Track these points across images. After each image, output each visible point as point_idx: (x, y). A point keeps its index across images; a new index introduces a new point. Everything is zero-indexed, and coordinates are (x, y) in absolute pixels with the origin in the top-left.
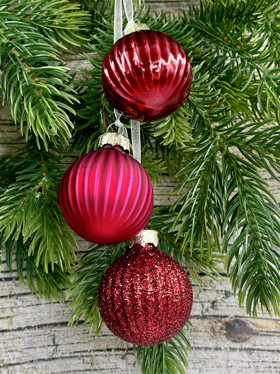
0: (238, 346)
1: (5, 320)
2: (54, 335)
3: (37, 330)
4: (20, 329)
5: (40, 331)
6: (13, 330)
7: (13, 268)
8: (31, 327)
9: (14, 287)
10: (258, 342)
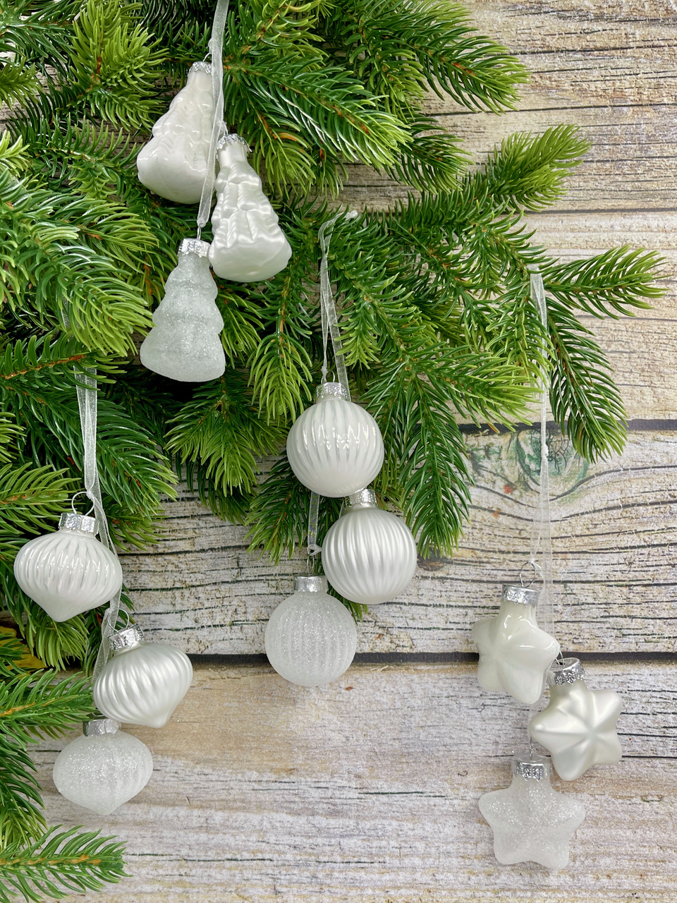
0: (430, 574)
1: (187, 541)
2: (238, 558)
3: (220, 553)
4: (203, 551)
5: (224, 553)
6: (196, 551)
7: (194, 488)
8: (215, 549)
9: (196, 507)
10: (452, 570)
